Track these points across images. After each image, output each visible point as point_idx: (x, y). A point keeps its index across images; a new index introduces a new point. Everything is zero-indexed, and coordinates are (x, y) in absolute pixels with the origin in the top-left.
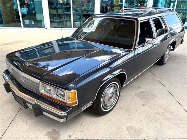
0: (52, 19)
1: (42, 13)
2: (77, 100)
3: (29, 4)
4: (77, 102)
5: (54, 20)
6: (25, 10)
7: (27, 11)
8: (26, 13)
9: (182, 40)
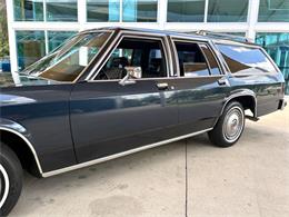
9: (281, 102)
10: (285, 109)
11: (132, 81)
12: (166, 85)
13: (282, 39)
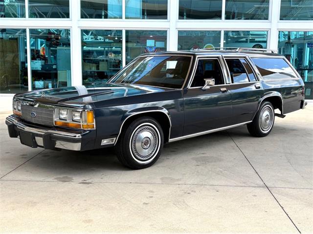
0: (87, 80)
1: (70, 69)
2: (94, 124)
3: (46, 56)
4: (95, 127)
5: (89, 81)
6: (38, 65)
7: (42, 65)
8: (40, 69)
11: (208, 87)
12: (225, 89)
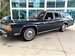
4: (11, 30)
9: (72, 24)
10: (73, 25)
11: (49, 20)
12: (54, 20)
13: (72, 11)
